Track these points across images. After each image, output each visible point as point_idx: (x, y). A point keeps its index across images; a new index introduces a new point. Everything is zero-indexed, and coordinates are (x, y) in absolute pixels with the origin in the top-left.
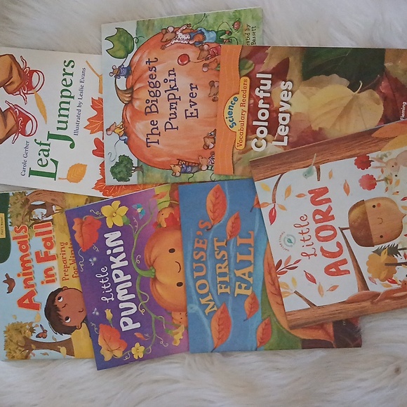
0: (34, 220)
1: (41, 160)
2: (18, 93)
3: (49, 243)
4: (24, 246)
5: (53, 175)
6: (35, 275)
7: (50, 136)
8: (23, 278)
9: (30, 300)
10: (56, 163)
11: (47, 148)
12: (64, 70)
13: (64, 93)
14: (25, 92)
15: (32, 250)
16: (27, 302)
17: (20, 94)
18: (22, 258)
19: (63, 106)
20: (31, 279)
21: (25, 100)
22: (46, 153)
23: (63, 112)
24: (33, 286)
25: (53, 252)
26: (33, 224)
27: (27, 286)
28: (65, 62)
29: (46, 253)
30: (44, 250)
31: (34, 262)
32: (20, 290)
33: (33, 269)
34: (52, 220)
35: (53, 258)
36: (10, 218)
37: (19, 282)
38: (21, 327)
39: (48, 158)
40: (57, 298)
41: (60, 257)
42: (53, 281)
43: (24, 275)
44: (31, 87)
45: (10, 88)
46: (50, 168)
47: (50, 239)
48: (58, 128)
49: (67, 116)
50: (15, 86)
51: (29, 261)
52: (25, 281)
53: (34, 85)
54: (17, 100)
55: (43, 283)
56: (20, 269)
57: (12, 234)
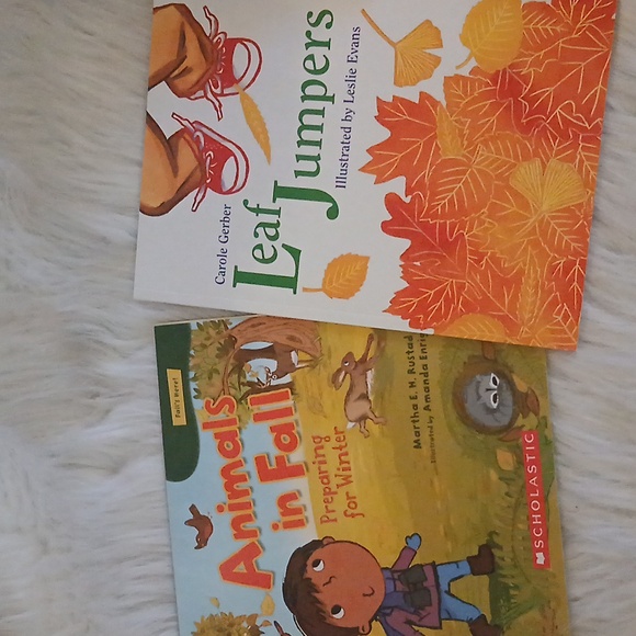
0: (250, 384)
1: (260, 247)
2: (201, 93)
3: (286, 437)
4: (230, 444)
5: (290, 283)
6: (258, 509)
7: (280, 192)
8: (228, 516)
9: (250, 566)
10: (295, 253)
11: (272, 219)
12: (308, 34)
13: (310, 90)
14: (218, 91)
15: (249, 453)
16: (242, 569)
17: (206, 96)
18: (225, 472)
19: (308, 119)
20: (249, 518)
21: (218, 109)
22: (271, 232)
23: (307, 134)
24: (253, 534)
25: (296, 457)
26: (247, 394)
27: (239, 535)
28: (310, 14)
29: (280, 460)
30: (274, 452)
31: (254, 481)
32: (224, 543)
33: (253, 496)
34: (290, 385)
35: (297, 471)
36: (195, 379)
37: (222, 524)
38: (231, 625)
39: (278, 244)
40: (310, 562)
41: (314, 468)
42: (300, 523)
43: (232, 508)
44: (229, 79)
45: (182, 84)
46: (284, 266)
47: (288, 428)
48: (298, 173)
49: (318, 144)
50: (193, 77)
51: (243, 478)
52: (236, 523)
53: (238, 72)
54: (198, 110)
55: (275, 527)
56: (222, 496)
57: (201, 416)
